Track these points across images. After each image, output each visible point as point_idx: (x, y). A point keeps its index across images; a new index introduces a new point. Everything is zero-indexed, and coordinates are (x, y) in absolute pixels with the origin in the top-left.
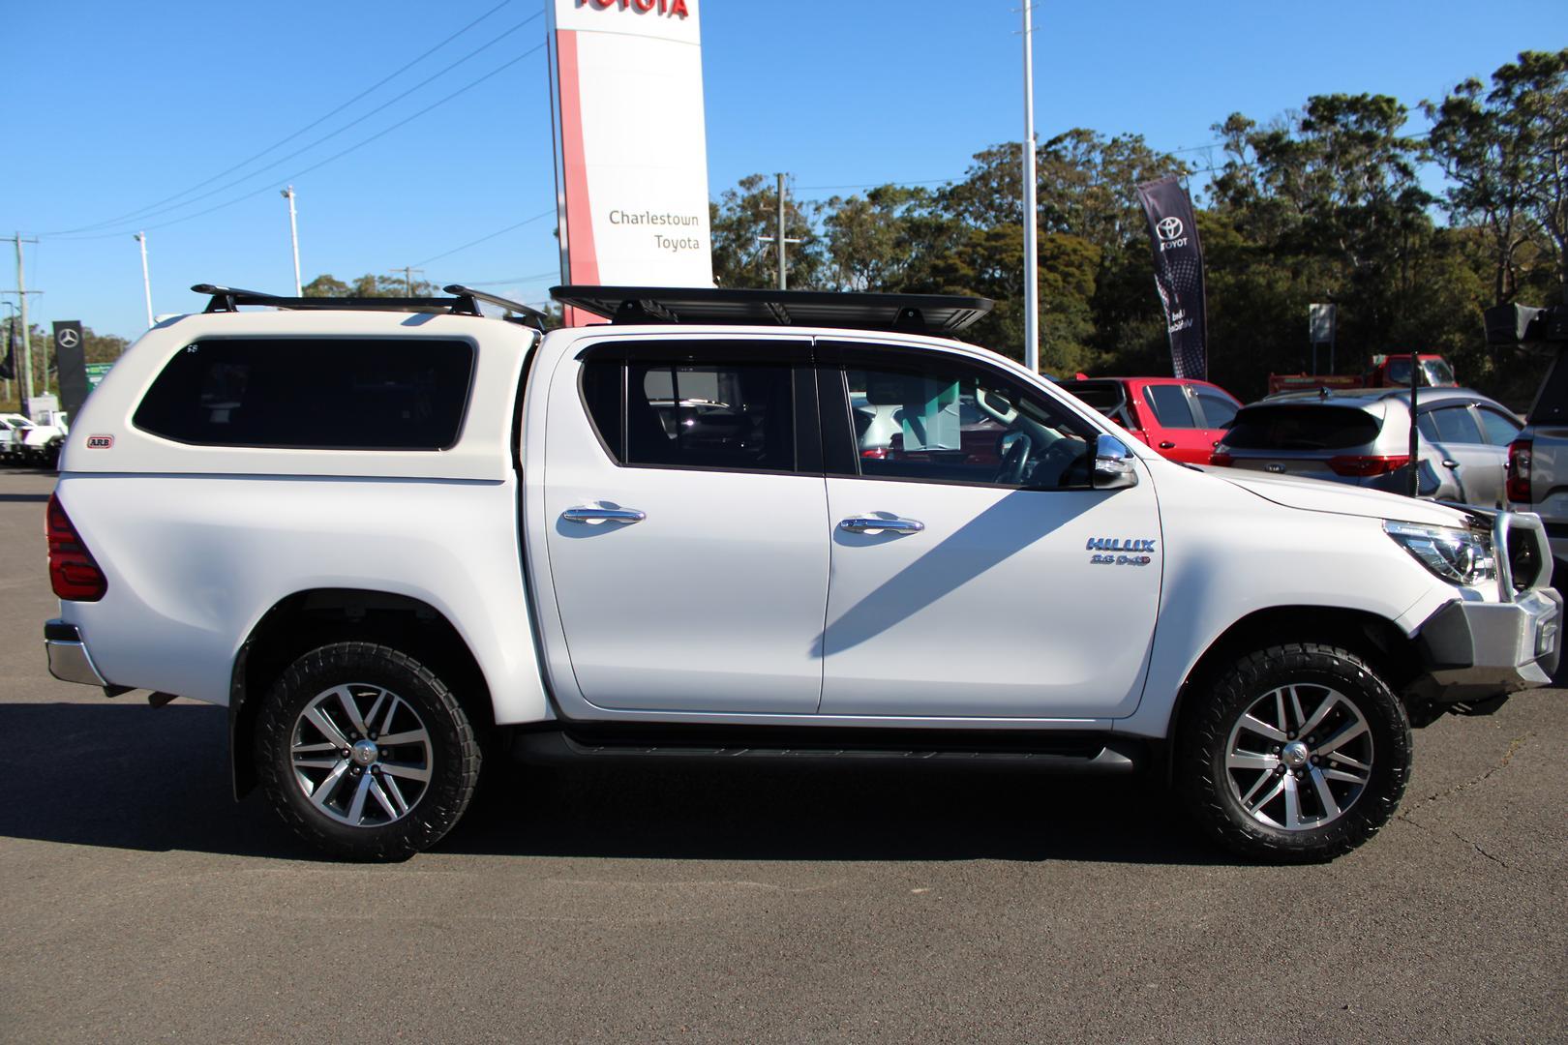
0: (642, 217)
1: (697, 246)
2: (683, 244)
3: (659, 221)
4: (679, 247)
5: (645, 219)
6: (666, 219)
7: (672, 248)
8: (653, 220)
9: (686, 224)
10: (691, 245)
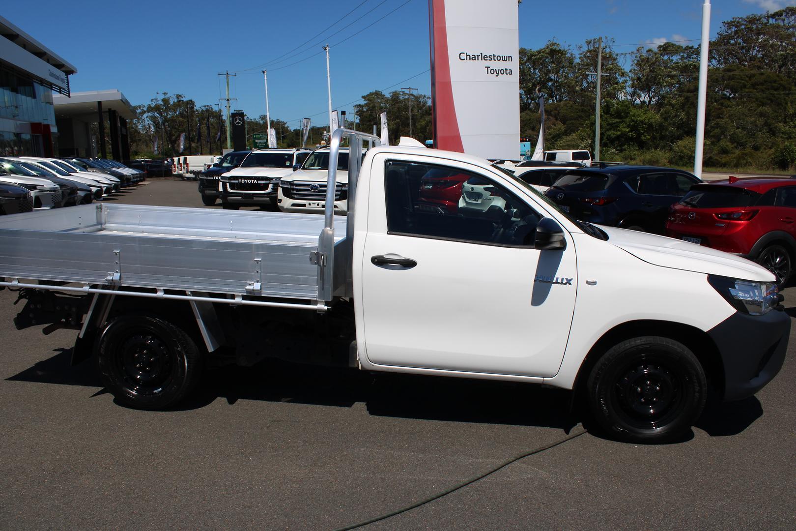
0: (478, 56)
1: (511, 73)
2: (502, 71)
3: (488, 58)
4: (499, 73)
5: (480, 57)
7: (495, 74)
8: (485, 58)
9: (505, 60)
10: (507, 73)
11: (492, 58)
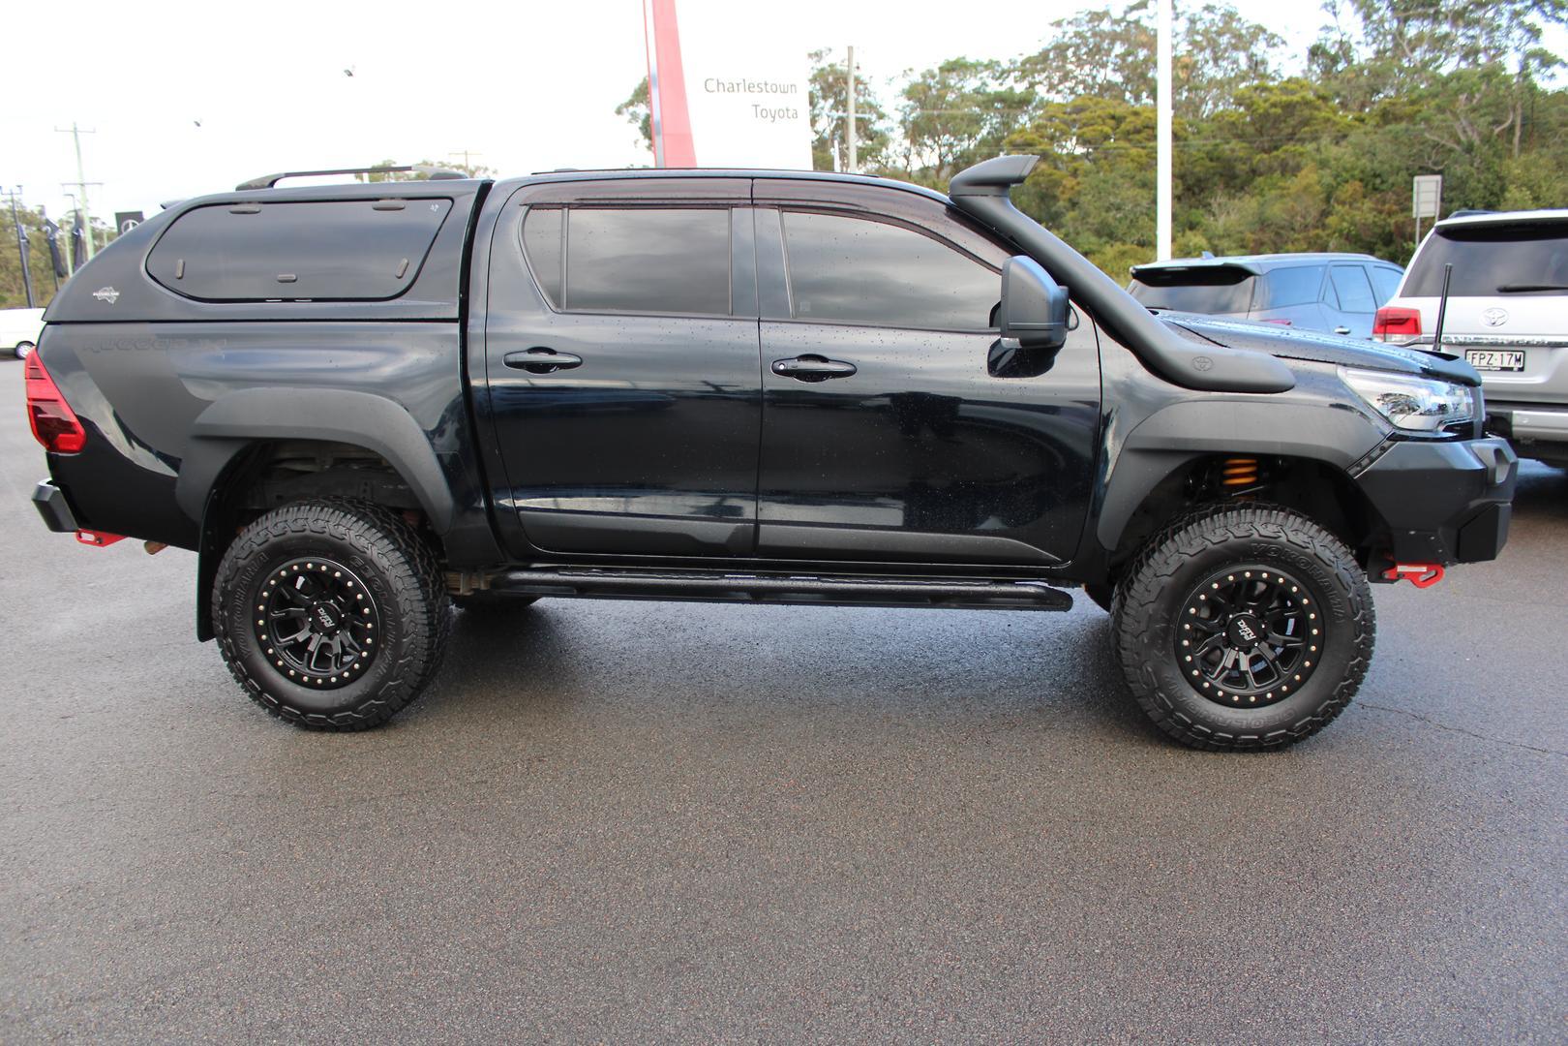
0: (738, 85)
1: (796, 115)
2: (781, 113)
3: (756, 89)
4: (777, 116)
5: (741, 87)
6: (763, 86)
7: (770, 118)
8: (750, 88)
9: (784, 92)
10: (790, 115)
11: (763, 87)
